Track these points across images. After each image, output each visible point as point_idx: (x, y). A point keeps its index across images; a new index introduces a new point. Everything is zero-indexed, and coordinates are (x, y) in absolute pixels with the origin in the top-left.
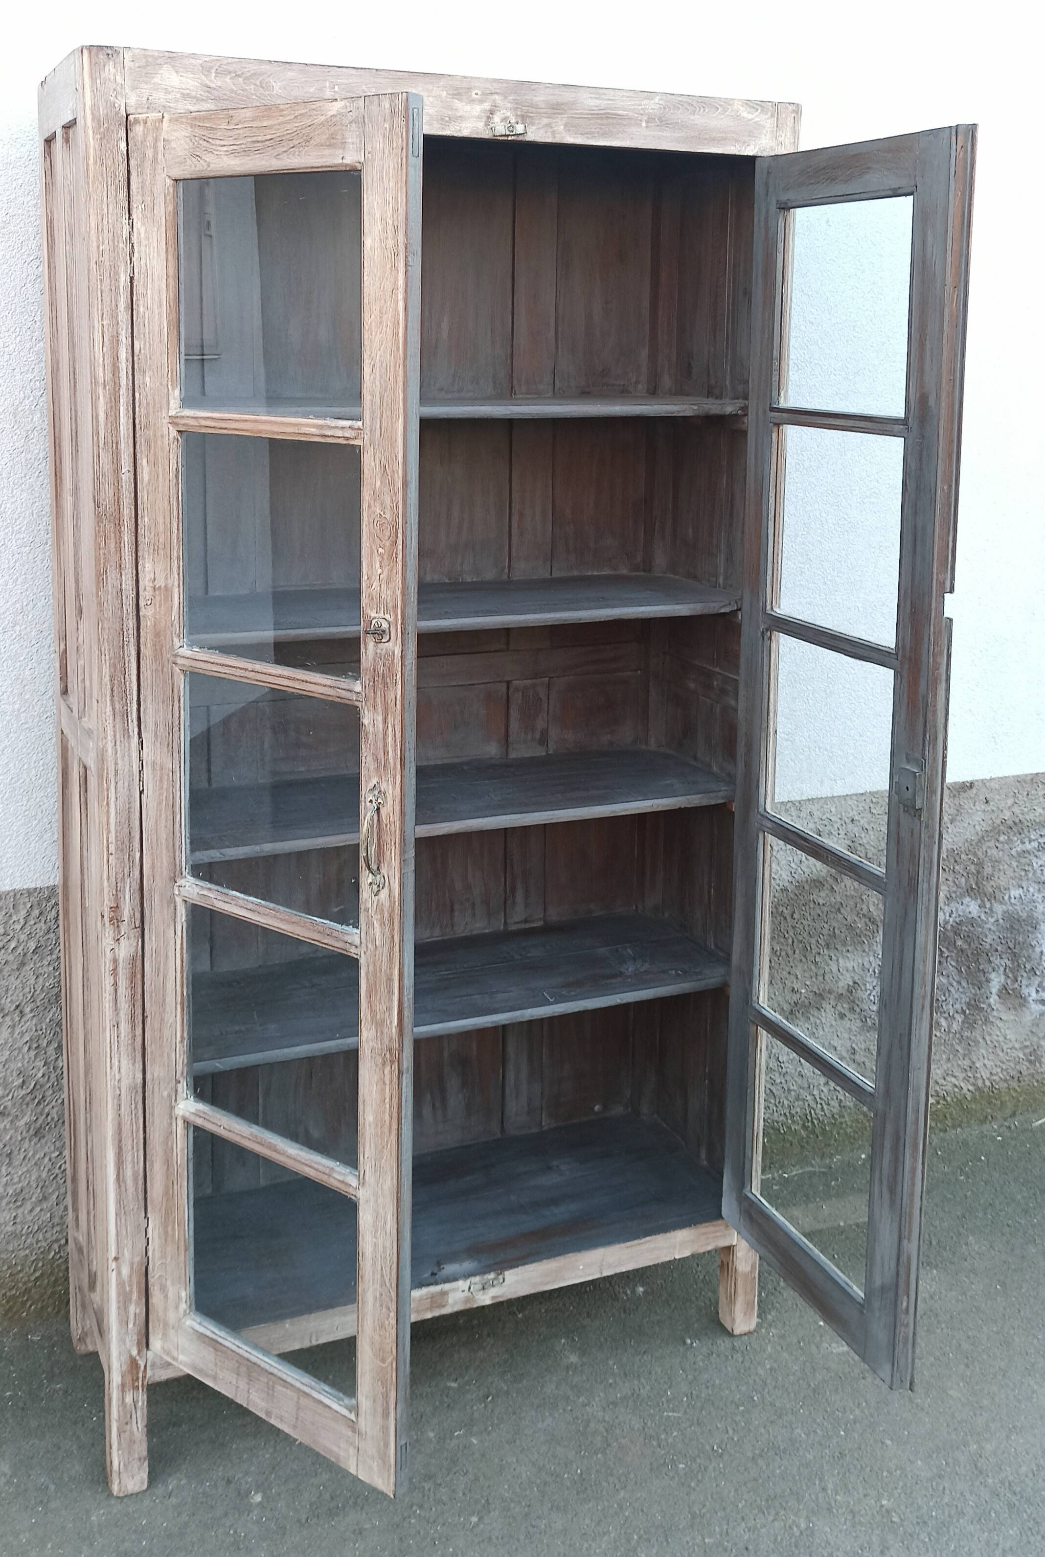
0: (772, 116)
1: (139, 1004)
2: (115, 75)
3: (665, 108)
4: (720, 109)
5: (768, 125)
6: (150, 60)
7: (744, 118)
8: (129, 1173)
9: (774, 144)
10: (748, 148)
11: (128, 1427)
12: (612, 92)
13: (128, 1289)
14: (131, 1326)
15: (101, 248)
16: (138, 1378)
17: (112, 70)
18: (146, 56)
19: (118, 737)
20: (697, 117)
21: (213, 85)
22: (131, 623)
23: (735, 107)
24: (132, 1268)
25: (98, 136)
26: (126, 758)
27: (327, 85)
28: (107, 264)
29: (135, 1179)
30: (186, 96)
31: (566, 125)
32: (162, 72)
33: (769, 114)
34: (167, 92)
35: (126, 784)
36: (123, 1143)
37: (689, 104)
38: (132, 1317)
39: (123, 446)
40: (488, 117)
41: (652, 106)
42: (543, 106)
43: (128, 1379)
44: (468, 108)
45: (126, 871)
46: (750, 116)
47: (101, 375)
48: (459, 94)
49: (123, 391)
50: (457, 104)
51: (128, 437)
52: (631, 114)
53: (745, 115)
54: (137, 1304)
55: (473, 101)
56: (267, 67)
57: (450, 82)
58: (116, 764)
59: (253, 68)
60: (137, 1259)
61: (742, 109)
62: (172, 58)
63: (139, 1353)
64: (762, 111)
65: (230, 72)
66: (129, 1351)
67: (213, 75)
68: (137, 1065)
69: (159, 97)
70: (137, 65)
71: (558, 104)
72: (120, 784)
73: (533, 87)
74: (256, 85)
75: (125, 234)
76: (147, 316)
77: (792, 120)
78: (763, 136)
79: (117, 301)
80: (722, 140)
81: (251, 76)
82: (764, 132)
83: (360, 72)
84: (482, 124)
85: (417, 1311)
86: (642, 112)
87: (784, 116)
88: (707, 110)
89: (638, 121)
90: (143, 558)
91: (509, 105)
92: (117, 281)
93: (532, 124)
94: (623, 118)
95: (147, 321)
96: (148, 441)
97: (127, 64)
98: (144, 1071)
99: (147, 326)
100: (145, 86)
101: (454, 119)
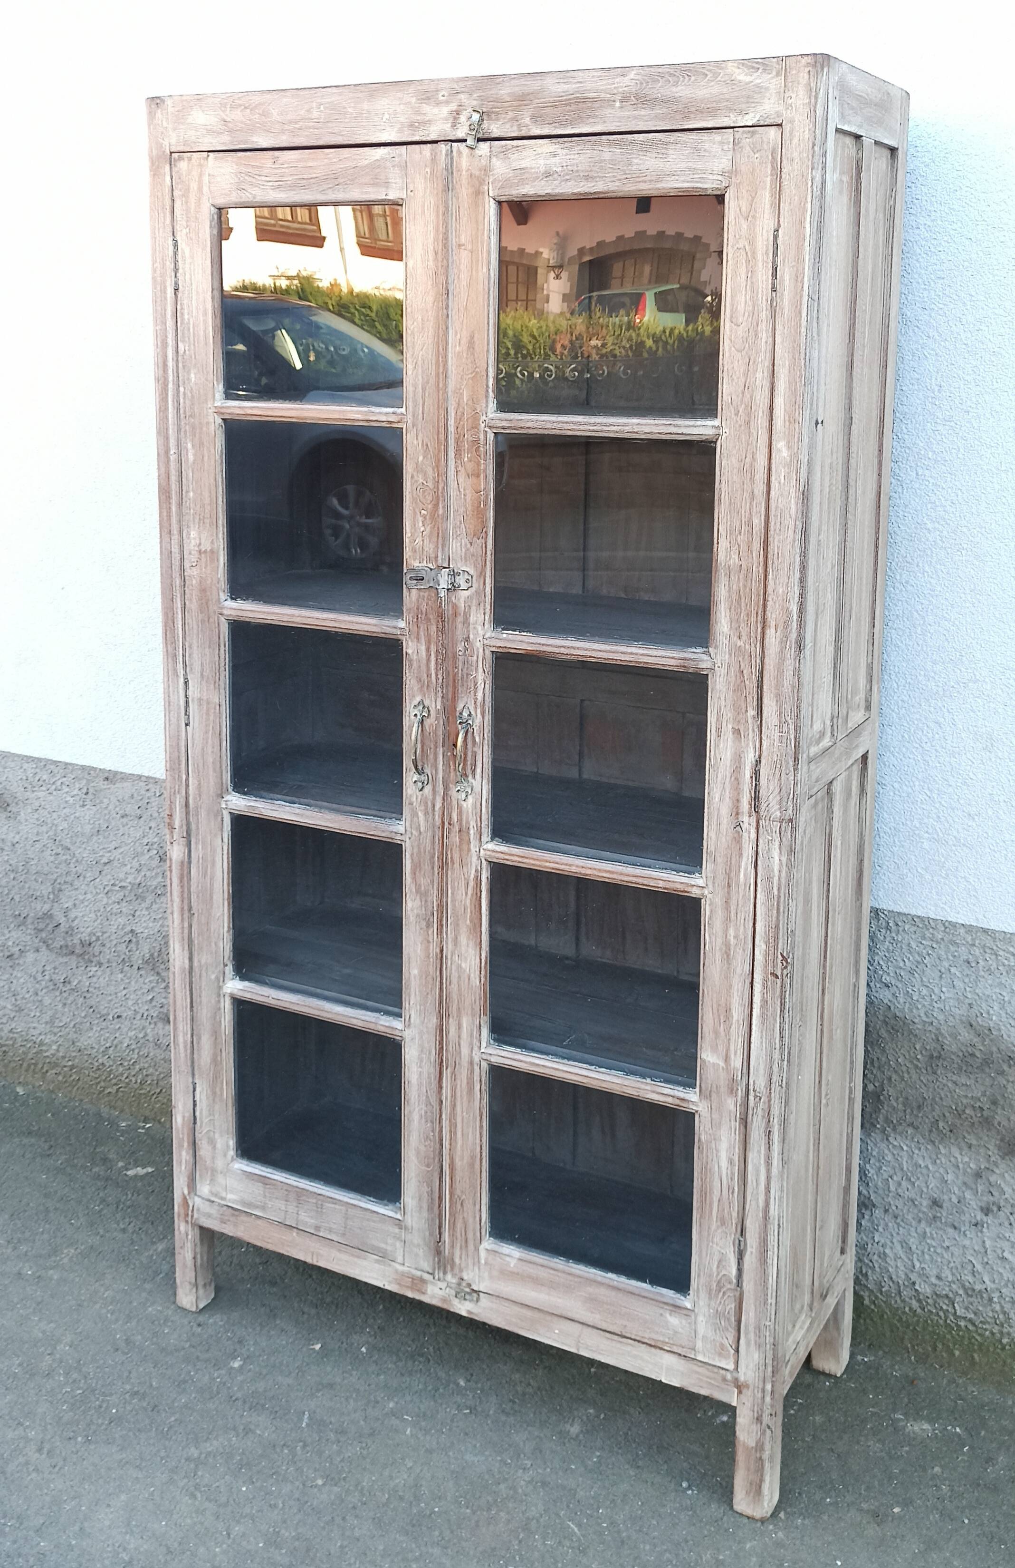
0: (777, 74)
1: (186, 901)
2: (162, 121)
3: (641, 83)
4: (710, 75)
5: (772, 86)
6: (185, 103)
7: (740, 82)
8: (181, 1040)
9: (781, 108)
12: (580, 74)
13: (181, 1136)
14: (183, 1168)
15: (155, 265)
16: (188, 1215)
17: (161, 117)
18: (182, 101)
19: (170, 674)
20: (680, 88)
21: (228, 119)
22: (179, 582)
23: (729, 71)
25: (152, 173)
26: (176, 693)
27: (314, 105)
28: (159, 279)
29: (185, 1047)
30: (210, 132)
31: (532, 116)
32: (192, 112)
33: (774, 73)
34: (196, 129)
35: (176, 715)
37: (671, 75)
38: (184, 1161)
39: (171, 431)
40: (455, 118)
41: (626, 82)
42: (508, 99)
43: (182, 1212)
44: (436, 110)
45: (177, 787)
46: (748, 79)
48: (427, 98)
49: (170, 386)
50: (426, 108)
51: (174, 424)
52: (601, 95)
53: (742, 77)
54: (188, 1153)
55: (438, 104)
56: (268, 96)
57: (419, 88)
58: (169, 696)
59: (257, 99)
60: (187, 1115)
61: (737, 71)
62: (199, 98)
63: (189, 1193)
64: (764, 70)
65: (241, 105)
66: (182, 1188)
67: (228, 109)
68: (185, 952)
69: (192, 135)
70: (177, 109)
71: (523, 95)
72: (172, 713)
73: (498, 81)
74: (259, 114)
75: (171, 253)
76: (191, 323)
77: (806, 76)
78: (766, 101)
79: (165, 310)
80: (712, 112)
81: (256, 107)
82: (767, 95)
83: (341, 90)
84: (449, 125)
85: (399, 1284)
86: (615, 91)
87: (794, 72)
88: (693, 78)
89: (610, 102)
90: (188, 527)
91: (475, 103)
92: (165, 293)
93: (498, 120)
94: (594, 100)
95: (191, 326)
96: (193, 427)
97: (170, 110)
98: (191, 959)
99: (191, 330)
100: (182, 127)
101: (423, 124)
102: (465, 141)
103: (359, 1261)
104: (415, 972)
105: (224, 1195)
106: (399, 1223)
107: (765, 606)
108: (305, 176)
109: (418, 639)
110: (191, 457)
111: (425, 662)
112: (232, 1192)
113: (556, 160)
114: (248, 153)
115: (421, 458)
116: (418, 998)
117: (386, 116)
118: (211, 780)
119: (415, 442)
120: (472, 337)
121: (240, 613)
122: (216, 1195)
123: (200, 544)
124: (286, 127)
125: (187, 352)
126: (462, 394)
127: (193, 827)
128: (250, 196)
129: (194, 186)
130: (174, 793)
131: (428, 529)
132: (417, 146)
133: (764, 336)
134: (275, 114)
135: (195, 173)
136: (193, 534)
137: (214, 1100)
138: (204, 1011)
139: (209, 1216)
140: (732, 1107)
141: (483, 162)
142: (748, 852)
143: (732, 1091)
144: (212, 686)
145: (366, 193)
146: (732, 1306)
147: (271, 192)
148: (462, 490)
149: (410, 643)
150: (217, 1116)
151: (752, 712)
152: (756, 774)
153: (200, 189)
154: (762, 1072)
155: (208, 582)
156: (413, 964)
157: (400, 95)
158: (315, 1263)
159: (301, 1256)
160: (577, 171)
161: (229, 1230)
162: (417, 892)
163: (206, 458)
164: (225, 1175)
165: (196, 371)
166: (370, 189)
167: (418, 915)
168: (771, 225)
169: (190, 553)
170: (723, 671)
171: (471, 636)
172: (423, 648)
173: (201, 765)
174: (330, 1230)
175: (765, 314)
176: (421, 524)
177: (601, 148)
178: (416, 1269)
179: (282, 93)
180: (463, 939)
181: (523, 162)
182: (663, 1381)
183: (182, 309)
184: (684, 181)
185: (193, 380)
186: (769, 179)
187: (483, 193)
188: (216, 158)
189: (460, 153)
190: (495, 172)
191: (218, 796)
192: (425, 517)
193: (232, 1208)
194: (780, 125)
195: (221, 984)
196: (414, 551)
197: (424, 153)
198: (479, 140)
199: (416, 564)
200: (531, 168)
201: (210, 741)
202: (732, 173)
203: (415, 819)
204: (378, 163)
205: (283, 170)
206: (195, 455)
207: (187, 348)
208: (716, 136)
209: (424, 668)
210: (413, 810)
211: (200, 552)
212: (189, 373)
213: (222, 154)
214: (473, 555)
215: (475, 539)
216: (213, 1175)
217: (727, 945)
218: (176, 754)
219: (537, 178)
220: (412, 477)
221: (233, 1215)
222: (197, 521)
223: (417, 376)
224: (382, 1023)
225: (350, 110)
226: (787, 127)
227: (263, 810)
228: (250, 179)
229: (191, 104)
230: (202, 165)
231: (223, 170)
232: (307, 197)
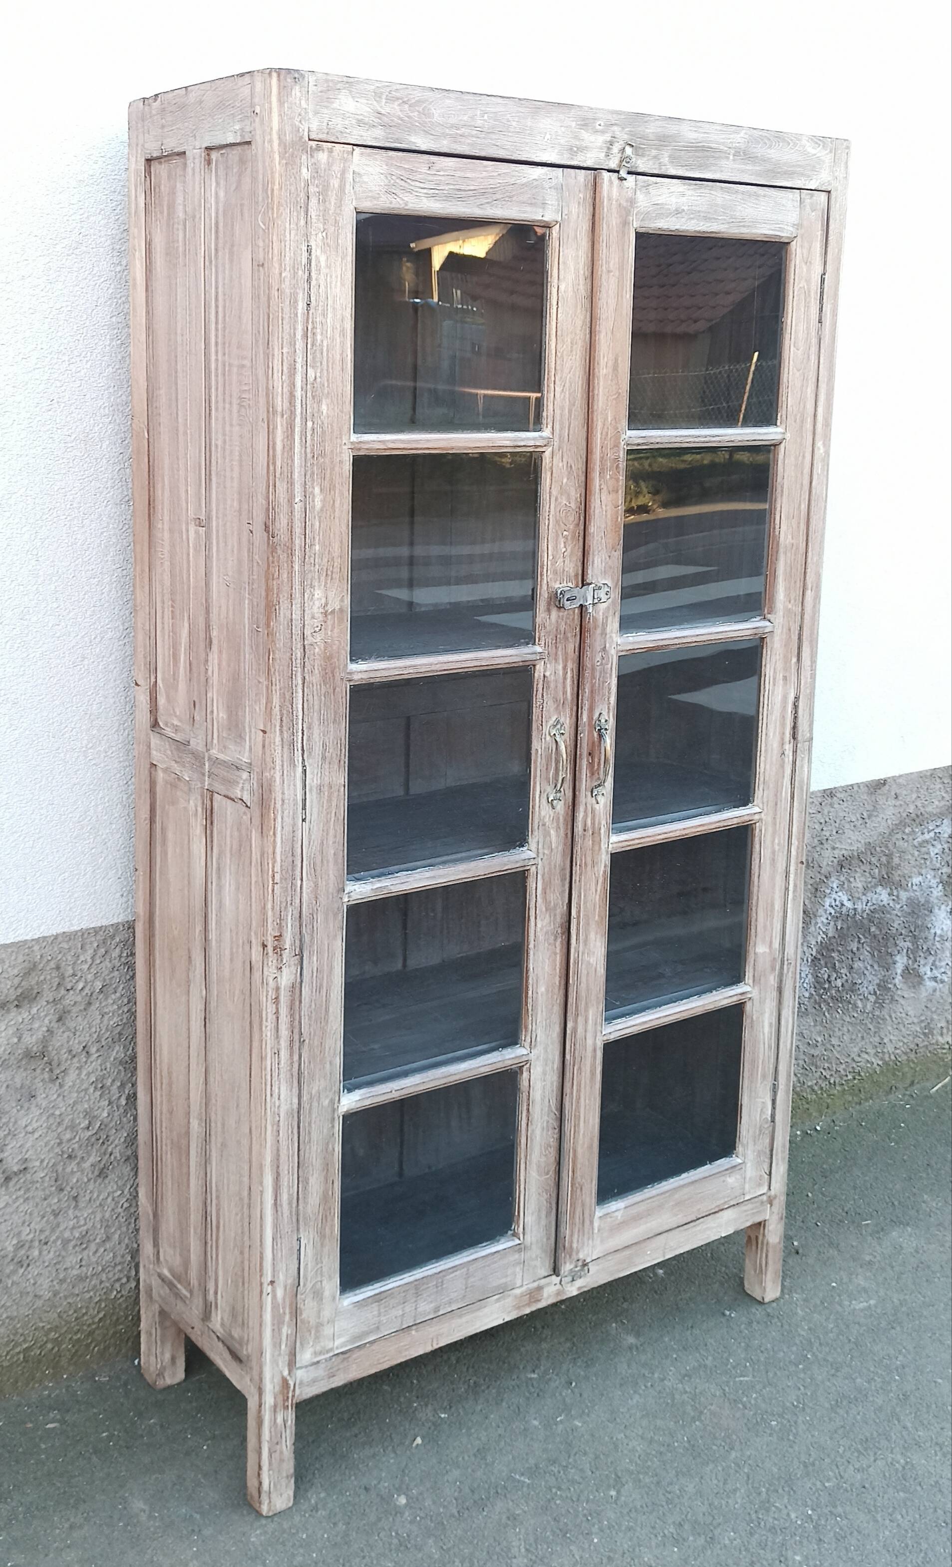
0: (831, 152)
1: (296, 1031)
2: (300, 100)
3: (748, 142)
4: (790, 144)
5: (826, 160)
6: (330, 84)
7: (809, 153)
8: (285, 1197)
9: (829, 178)
10: (811, 181)
11: (278, 1447)
12: (707, 126)
13: (281, 1311)
14: (283, 1347)
15: (283, 275)
16: (288, 1398)
17: (298, 94)
18: (327, 81)
19: (285, 767)
20: (773, 151)
21: (383, 112)
22: (299, 653)
23: (802, 142)
24: (285, 1289)
25: (284, 162)
26: (292, 786)
27: (479, 112)
28: (287, 292)
29: (290, 1203)
30: (360, 122)
31: (670, 157)
32: (339, 97)
33: (828, 150)
34: (344, 117)
35: (291, 813)
36: (281, 1168)
37: (768, 139)
38: (284, 1338)
39: (296, 475)
40: (609, 149)
41: (739, 139)
42: (653, 138)
43: (280, 1399)
44: (592, 138)
45: (289, 899)
46: (813, 151)
47: (280, 403)
48: (586, 125)
49: (298, 420)
50: (583, 134)
51: (301, 466)
52: (722, 147)
53: (809, 150)
54: (288, 1326)
55: (596, 132)
57: (579, 113)
58: (283, 793)
59: (418, 95)
60: (289, 1281)
61: (808, 144)
62: (349, 82)
63: (289, 1374)
64: (823, 146)
65: (398, 99)
66: (281, 1372)
67: (384, 101)
68: (294, 1090)
69: (338, 123)
70: (319, 89)
71: (664, 136)
72: (286, 812)
73: (646, 119)
74: (418, 111)
75: (304, 261)
76: (325, 344)
77: (845, 156)
78: (823, 171)
79: (295, 329)
80: (790, 174)
81: (415, 103)
82: (824, 166)
83: (506, 101)
84: (603, 154)
85: (519, 1308)
86: (730, 145)
87: (839, 151)
89: (726, 155)
90: (312, 586)
91: (626, 137)
92: (296, 308)
93: (643, 155)
94: (715, 150)
95: (325, 349)
96: (323, 469)
97: (312, 88)
98: (300, 1097)
99: (325, 354)
100: (326, 111)
101: (581, 149)
102: (618, 172)
103: (480, 1313)
104: (542, 989)
105: (330, 1345)
106: (519, 1248)
107: (805, 573)
108: (463, 187)
109: (556, 660)
110: (318, 504)
111: (561, 681)
112: (340, 1336)
113: (684, 199)
114: (400, 154)
115: (565, 480)
116: (544, 1014)
117: (548, 136)
118: (331, 876)
119: (561, 465)
120: (616, 360)
121: (372, 675)
122: (321, 1353)
123: (326, 604)
124: (447, 131)
125: (318, 380)
126: (607, 414)
127: (307, 938)
128: (401, 202)
130: (286, 907)
131: (569, 550)
132: (572, 170)
133: (813, 358)
134: (437, 114)
135: (337, 168)
136: (318, 593)
137: (322, 1245)
138: (314, 1148)
139: (314, 1381)
140: (772, 982)
141: (630, 194)
142: (788, 772)
143: (773, 969)
144: (336, 767)
145: (525, 212)
146: (767, 1141)
147: (425, 200)
148: (604, 507)
149: (548, 666)
150: (325, 1261)
151: (794, 660)
152: (796, 707)
153: (342, 188)
154: (792, 943)
155: (335, 647)
156: (541, 982)
157: (562, 116)
158: (436, 1347)
159: (421, 1352)
160: (699, 211)
161: (338, 1381)
162: (547, 910)
163: (337, 504)
164: (334, 1322)
165: (329, 401)
166: (528, 209)
167: (547, 933)
168: (820, 270)
169: (313, 617)
170: (780, 631)
171: (607, 645)
172: (560, 667)
173: (318, 861)
174: (450, 1303)
175: (814, 341)
176: (562, 545)
178: (534, 1281)
179: (445, 93)
180: (592, 936)
181: (660, 198)
182: (723, 1235)
183: (313, 328)
184: (768, 230)
185: (325, 412)
186: (819, 236)
187: (627, 224)
188: (363, 154)
189: (611, 182)
190: (639, 204)
191: (338, 891)
192: (566, 537)
193: (342, 1353)
194: (829, 192)
195: (336, 1106)
196: (555, 572)
197: (578, 178)
198: (629, 173)
199: (557, 585)
200: (666, 204)
201: (332, 832)
202: (798, 226)
203: (548, 838)
204: (535, 183)
205: (440, 178)
206: (324, 501)
207: (318, 375)
208: (789, 194)
209: (560, 686)
210: (545, 830)
211: (325, 614)
212: (320, 402)
213: (369, 150)
214: (610, 568)
215: (613, 552)
216: (317, 1331)
217: (773, 853)
218: (290, 859)
219: (670, 214)
220: (556, 499)
221: (344, 1359)
222: (323, 578)
223: (564, 399)
224: (507, 1057)
225: (514, 124)
226: (833, 193)
227: (392, 887)
228: (402, 183)
229: (338, 86)
230: (346, 160)
231: (370, 169)
232: (463, 210)
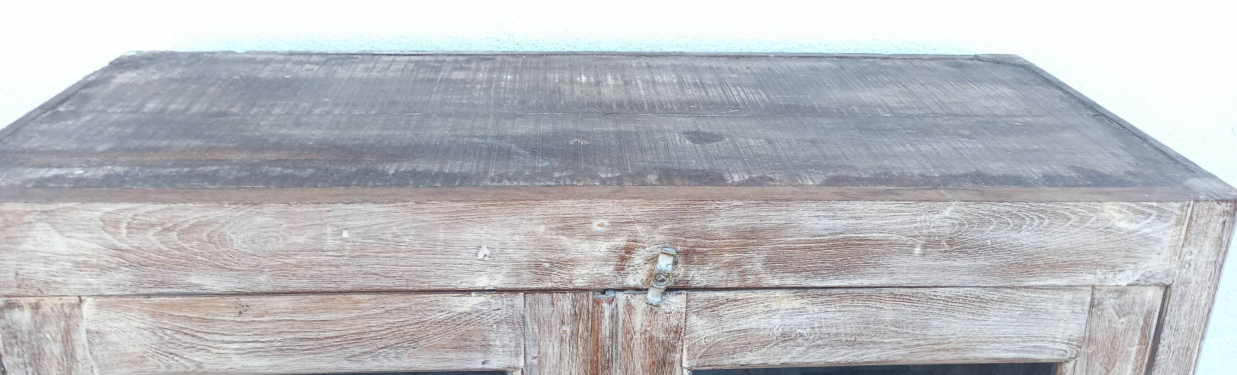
0: (1179, 222)
5: (1166, 239)
7: (1119, 230)
10: (1121, 274)
21: (125, 246)
23: (1106, 215)
30: (81, 266)
31: (767, 260)
32: (34, 233)
33: (1173, 221)
34: (47, 261)
37: (1011, 215)
40: (623, 259)
42: (726, 235)
44: (586, 246)
46: (1133, 227)
48: (569, 228)
50: (565, 240)
52: (895, 237)
53: (1121, 223)
55: (592, 237)
61: (1117, 215)
64: (1159, 217)
65: (153, 226)
67: (124, 231)
71: (753, 231)
74: (200, 240)
77: (1219, 228)
78: (1154, 256)
80: (1069, 266)
81: (191, 228)
82: (1158, 248)
84: (611, 268)
86: (916, 233)
87: (1203, 221)
88: (1047, 221)
89: (905, 249)
91: (661, 239)
94: (878, 244)
101: (562, 264)
102: (644, 293)
113: (803, 319)
117: (484, 252)
124: (265, 261)
128: (190, 363)
129: (55, 349)
132: (544, 296)
134: (237, 241)
135: (52, 331)
141: (674, 322)
145: (445, 360)
147: (236, 359)
153: (70, 353)
160: (837, 335)
166: (452, 355)
177: (878, 305)
181: (744, 321)
184: (1007, 351)
186: (1134, 350)
187: (672, 363)
188: (100, 306)
189: (630, 308)
190: (695, 335)
194: (1168, 286)
197: (559, 305)
198: (669, 290)
200: (758, 330)
202: (1081, 341)
204: (467, 317)
205: (261, 326)
219: (769, 343)
226: (1178, 288)
228: (189, 339)
229: (26, 219)
230: (68, 317)
231: (122, 325)
232: (317, 365)
